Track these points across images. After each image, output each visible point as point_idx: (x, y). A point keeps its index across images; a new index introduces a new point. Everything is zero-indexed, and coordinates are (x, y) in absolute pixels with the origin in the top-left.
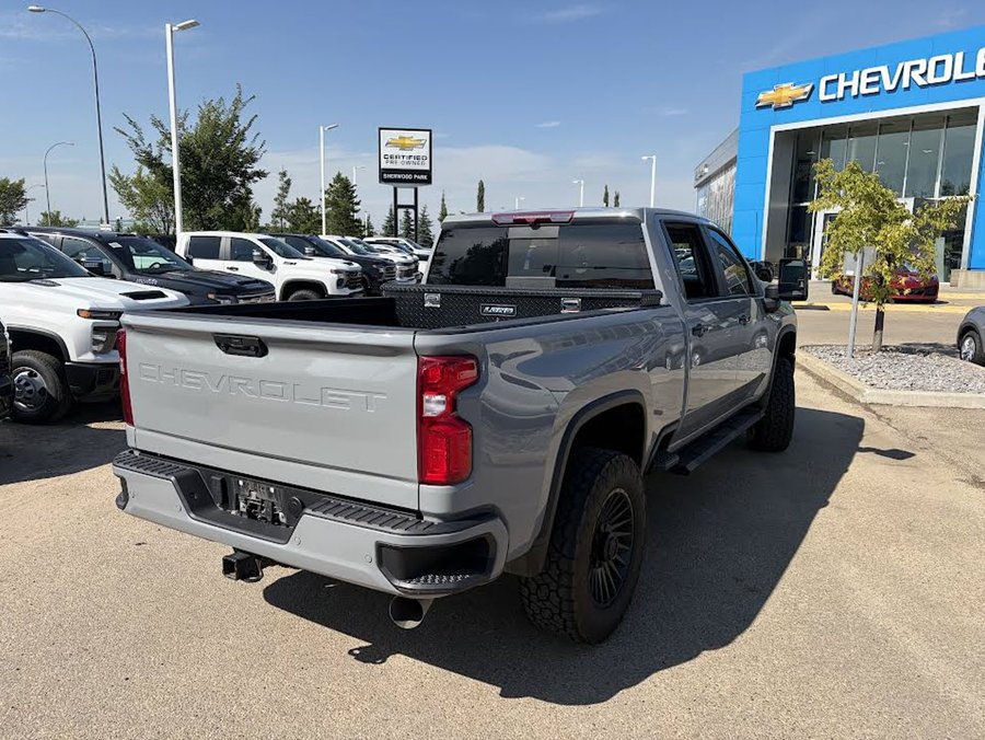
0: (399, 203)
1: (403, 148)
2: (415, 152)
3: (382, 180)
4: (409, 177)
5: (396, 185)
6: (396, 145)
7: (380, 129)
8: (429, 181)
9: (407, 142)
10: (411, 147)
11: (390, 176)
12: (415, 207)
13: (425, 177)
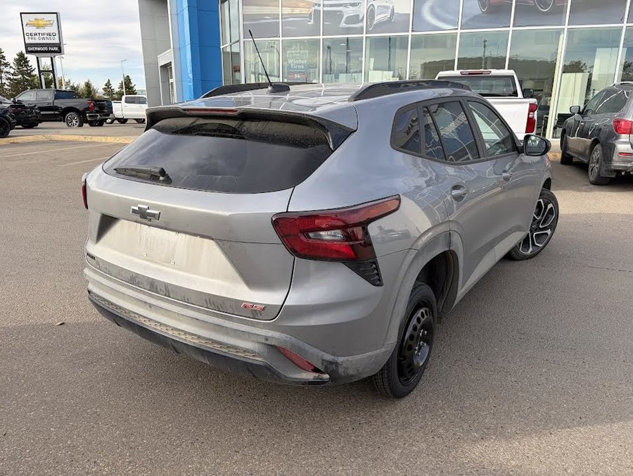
0: (41, 69)
1: (38, 27)
2: (47, 30)
3: (28, 52)
4: (46, 49)
5: (38, 55)
6: (33, 25)
7: (21, 13)
8: (60, 51)
9: (40, 22)
10: (44, 26)
11: (32, 49)
12: (53, 71)
13: (56, 49)
